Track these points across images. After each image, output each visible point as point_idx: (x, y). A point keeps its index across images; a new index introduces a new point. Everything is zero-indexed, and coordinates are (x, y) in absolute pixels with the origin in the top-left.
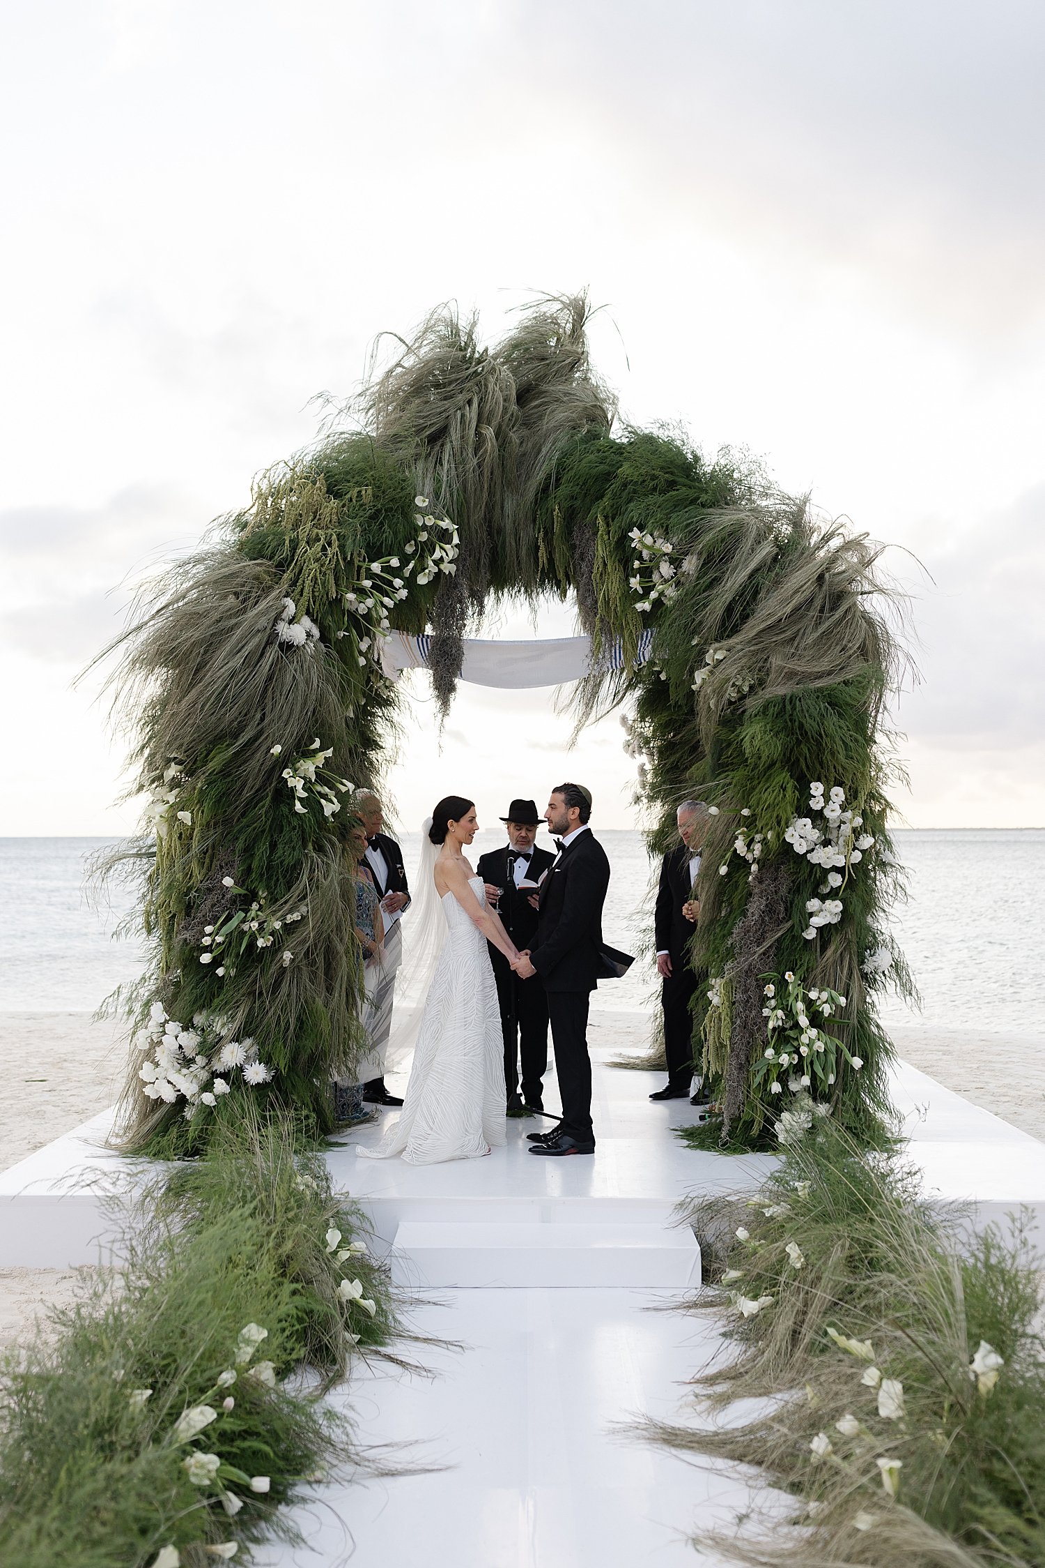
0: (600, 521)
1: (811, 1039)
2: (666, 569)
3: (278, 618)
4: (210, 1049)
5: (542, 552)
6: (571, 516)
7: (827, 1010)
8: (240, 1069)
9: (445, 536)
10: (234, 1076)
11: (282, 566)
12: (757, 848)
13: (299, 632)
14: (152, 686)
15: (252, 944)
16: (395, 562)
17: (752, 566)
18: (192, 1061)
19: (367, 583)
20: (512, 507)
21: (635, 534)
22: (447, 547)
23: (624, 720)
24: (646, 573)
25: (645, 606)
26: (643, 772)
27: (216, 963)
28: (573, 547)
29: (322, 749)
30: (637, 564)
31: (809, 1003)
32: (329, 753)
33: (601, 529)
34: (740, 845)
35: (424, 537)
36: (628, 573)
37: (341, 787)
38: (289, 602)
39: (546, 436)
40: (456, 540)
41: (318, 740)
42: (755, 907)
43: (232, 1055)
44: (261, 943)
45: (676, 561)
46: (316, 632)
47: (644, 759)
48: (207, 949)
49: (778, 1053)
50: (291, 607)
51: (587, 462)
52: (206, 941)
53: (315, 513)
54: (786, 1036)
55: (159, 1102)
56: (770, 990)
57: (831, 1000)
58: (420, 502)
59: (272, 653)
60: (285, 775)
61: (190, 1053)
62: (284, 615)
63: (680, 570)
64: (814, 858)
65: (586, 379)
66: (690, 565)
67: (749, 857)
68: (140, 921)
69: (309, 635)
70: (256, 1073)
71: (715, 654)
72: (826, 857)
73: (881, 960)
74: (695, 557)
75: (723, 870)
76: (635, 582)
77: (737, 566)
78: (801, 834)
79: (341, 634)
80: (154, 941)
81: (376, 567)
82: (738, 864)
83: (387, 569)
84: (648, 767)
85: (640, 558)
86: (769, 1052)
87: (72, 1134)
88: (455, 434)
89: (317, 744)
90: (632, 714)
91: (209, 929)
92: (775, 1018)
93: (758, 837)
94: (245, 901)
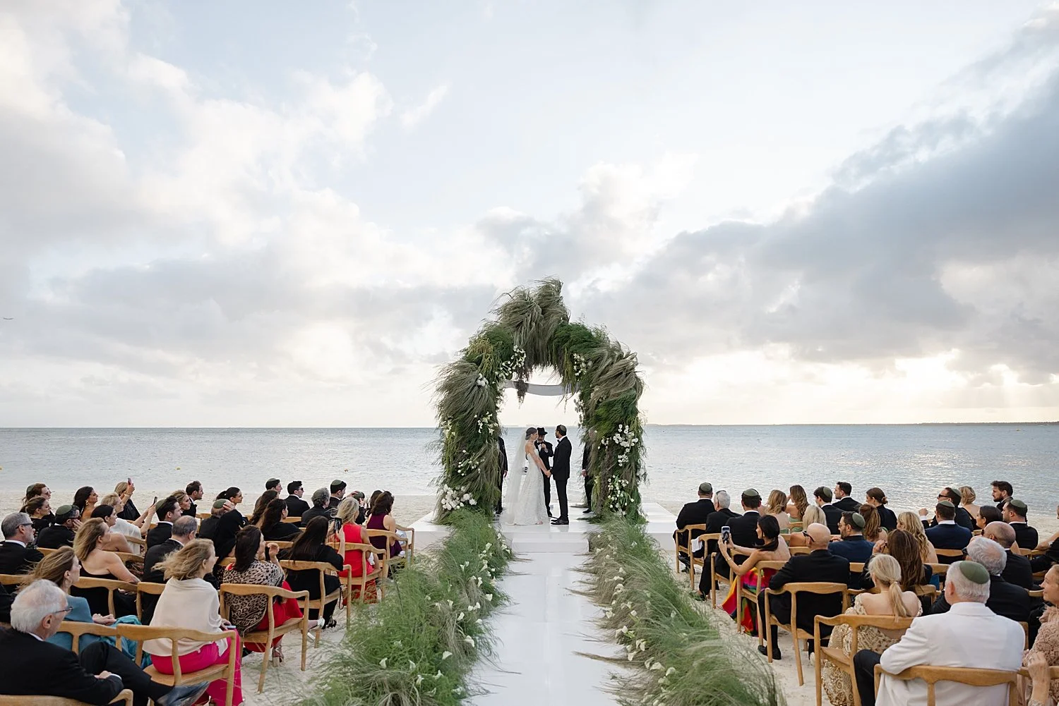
0: (566, 349)
1: (620, 494)
2: (583, 365)
3: (477, 379)
4: (461, 496)
5: (550, 357)
6: (557, 347)
7: (624, 485)
8: (469, 500)
9: (522, 355)
10: (467, 503)
11: (478, 364)
12: (607, 442)
13: (483, 382)
14: (441, 397)
15: (470, 468)
16: (509, 362)
17: (606, 365)
19: (501, 369)
20: (541, 343)
21: (575, 355)
22: (523, 357)
23: (575, 401)
24: (578, 365)
25: (577, 374)
26: (580, 417)
27: (462, 472)
28: (558, 356)
30: (575, 363)
31: (620, 484)
32: (491, 415)
33: (566, 352)
34: (603, 441)
35: (516, 355)
36: (573, 365)
37: (495, 424)
38: (480, 374)
39: (551, 324)
40: (525, 356)
42: (607, 458)
43: (466, 497)
44: (473, 468)
45: (586, 363)
46: (487, 382)
47: (581, 413)
48: (459, 469)
49: (611, 497)
50: (481, 376)
51: (562, 333)
52: (459, 466)
53: (487, 350)
54: (613, 493)
55: (446, 510)
56: (610, 480)
57: (625, 483)
59: (476, 388)
60: (478, 422)
61: (454, 497)
62: (479, 378)
63: (587, 365)
64: (622, 444)
65: (562, 305)
66: (590, 364)
67: (605, 444)
70: (473, 502)
71: (596, 389)
72: (624, 444)
73: (641, 472)
74: (591, 362)
75: (599, 448)
76: (575, 367)
77: (601, 364)
78: (617, 438)
79: (493, 382)
81: (504, 364)
82: (603, 446)
83: (507, 364)
84: (582, 416)
85: (576, 361)
86: (609, 496)
87: (421, 519)
88: (525, 323)
89: (488, 413)
90: (577, 400)
91: (460, 463)
92: (611, 487)
93: (607, 439)
94: (469, 456)
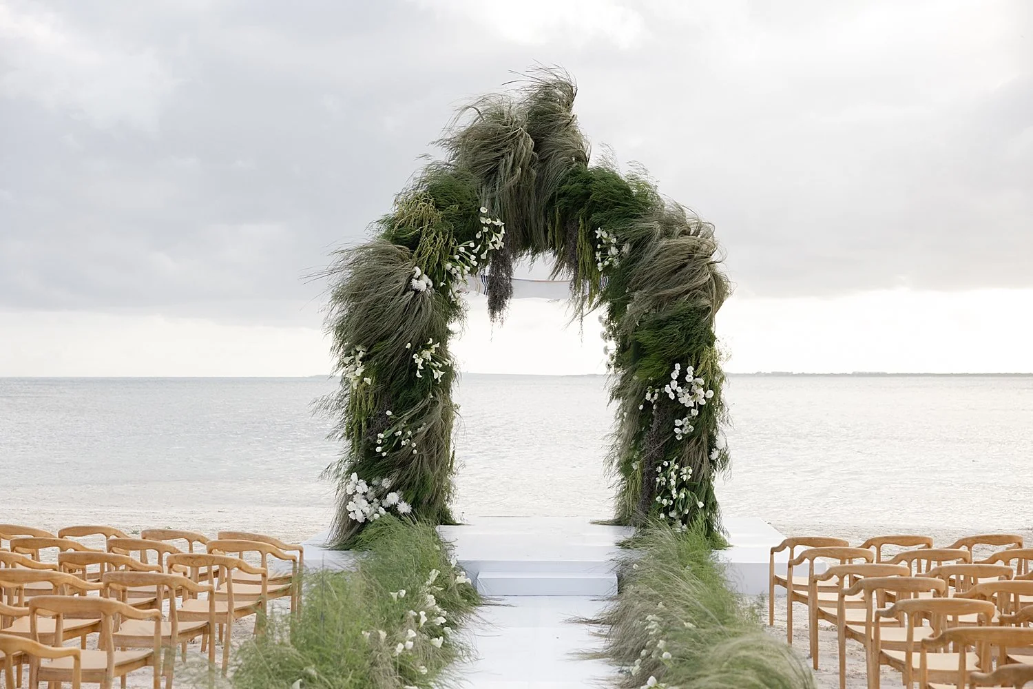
0: (581, 221)
1: (677, 493)
2: (614, 251)
3: (411, 277)
4: (381, 496)
5: (549, 235)
6: (565, 215)
7: (685, 478)
8: (396, 506)
9: (497, 229)
10: (392, 509)
11: (413, 249)
12: (656, 396)
13: (423, 284)
15: (399, 443)
16: (472, 245)
18: (372, 501)
19: (457, 257)
20: (533, 208)
21: (599, 232)
22: (498, 235)
23: (600, 318)
24: (605, 251)
25: (602, 268)
26: (611, 350)
27: (383, 452)
28: (565, 233)
29: (433, 344)
30: (599, 246)
31: (679, 475)
32: (438, 345)
33: (581, 226)
34: (648, 396)
35: (486, 230)
36: (595, 250)
37: (445, 362)
38: (417, 269)
39: (553, 171)
40: (503, 231)
41: (431, 339)
42: (654, 426)
43: (392, 499)
44: (403, 443)
45: (619, 247)
46: (431, 284)
47: (613, 343)
48: (378, 445)
49: (662, 498)
50: (418, 271)
51: (576, 187)
52: (378, 441)
53: (430, 221)
54: (666, 492)
55: (355, 522)
56: (659, 468)
57: (687, 473)
58: (483, 210)
59: (409, 296)
60: (414, 357)
61: (370, 498)
62: (415, 276)
63: (621, 251)
64: (681, 401)
65: (575, 132)
66: (626, 249)
67: (652, 401)
68: (343, 431)
69: (427, 285)
70: (404, 508)
71: (636, 297)
72: (686, 401)
73: (719, 454)
74: (629, 245)
75: (641, 407)
76: (598, 255)
77: (648, 250)
78: (672, 389)
79: (442, 284)
80: (350, 442)
81: (461, 248)
82: (648, 405)
83: (468, 249)
84: (615, 348)
85: (601, 243)
86: (658, 498)
88: (502, 170)
89: (431, 341)
91: (380, 435)
92: (661, 481)
93: (657, 390)
94: (396, 422)
